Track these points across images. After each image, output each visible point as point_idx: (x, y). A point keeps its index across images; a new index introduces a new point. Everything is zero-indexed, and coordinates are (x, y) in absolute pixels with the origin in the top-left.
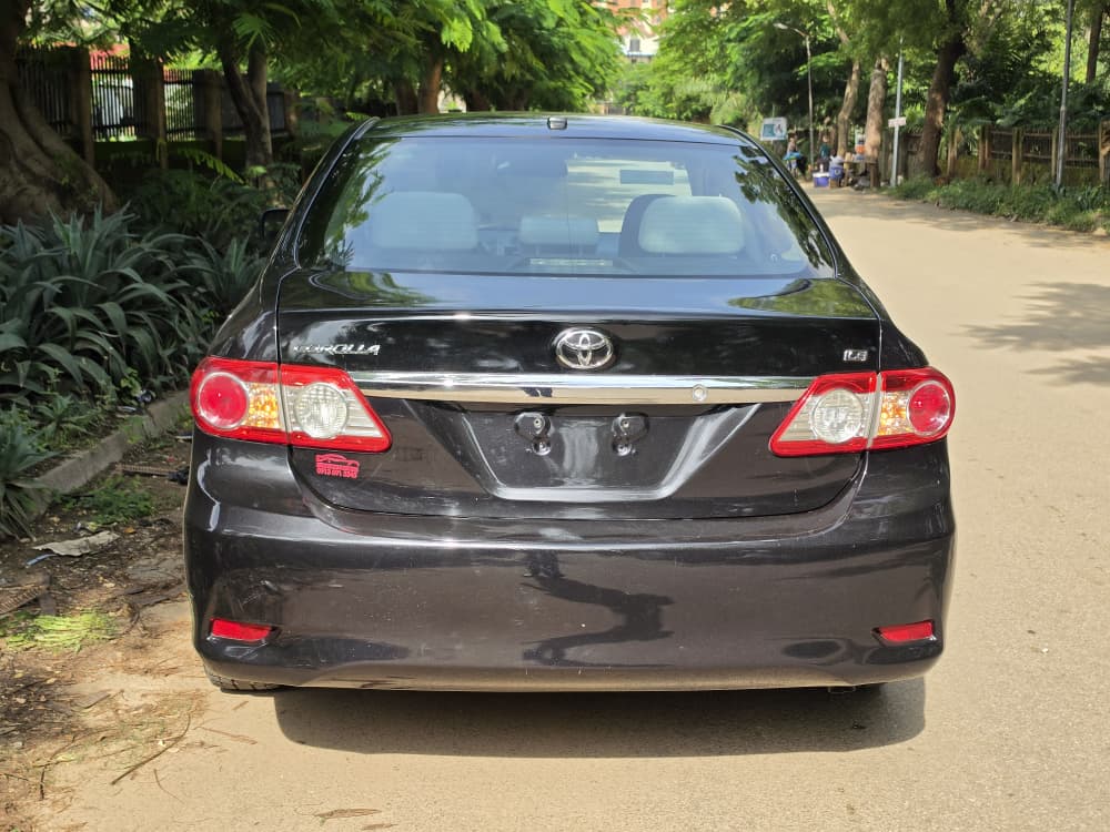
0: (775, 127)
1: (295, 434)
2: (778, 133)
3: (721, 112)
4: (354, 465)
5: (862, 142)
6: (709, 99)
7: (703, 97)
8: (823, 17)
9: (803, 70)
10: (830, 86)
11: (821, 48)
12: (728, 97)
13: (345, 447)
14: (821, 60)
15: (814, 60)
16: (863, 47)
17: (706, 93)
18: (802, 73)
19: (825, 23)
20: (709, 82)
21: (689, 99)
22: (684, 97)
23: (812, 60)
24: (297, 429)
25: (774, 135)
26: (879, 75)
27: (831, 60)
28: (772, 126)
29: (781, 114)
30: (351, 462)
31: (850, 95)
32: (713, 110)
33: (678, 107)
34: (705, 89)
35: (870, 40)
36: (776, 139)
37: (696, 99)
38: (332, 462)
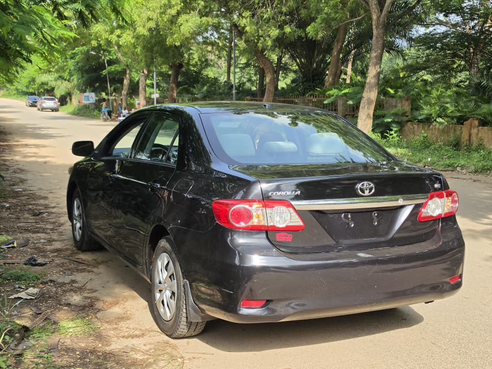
0: (90, 97)
1: (271, 226)
2: (91, 100)
3: (59, 90)
4: (291, 236)
5: (139, 104)
6: (53, 84)
7: (50, 83)
8: (111, 49)
9: (104, 72)
10: (117, 79)
11: (111, 63)
12: (62, 83)
13: (289, 229)
14: (113, 68)
15: (109, 68)
16: (143, 64)
17: (51, 81)
18: (104, 74)
19: (113, 52)
20: (52, 76)
21: (43, 84)
22: (40, 83)
23: (108, 68)
24: (272, 224)
25: (89, 101)
26: (143, 76)
27: (117, 68)
28: (88, 97)
29: (93, 91)
30: (289, 235)
31: (126, 84)
32: (56, 89)
33: (38, 87)
34: (50, 79)
35: (146, 61)
36: (90, 102)
37: (47, 84)
38: (282, 236)
